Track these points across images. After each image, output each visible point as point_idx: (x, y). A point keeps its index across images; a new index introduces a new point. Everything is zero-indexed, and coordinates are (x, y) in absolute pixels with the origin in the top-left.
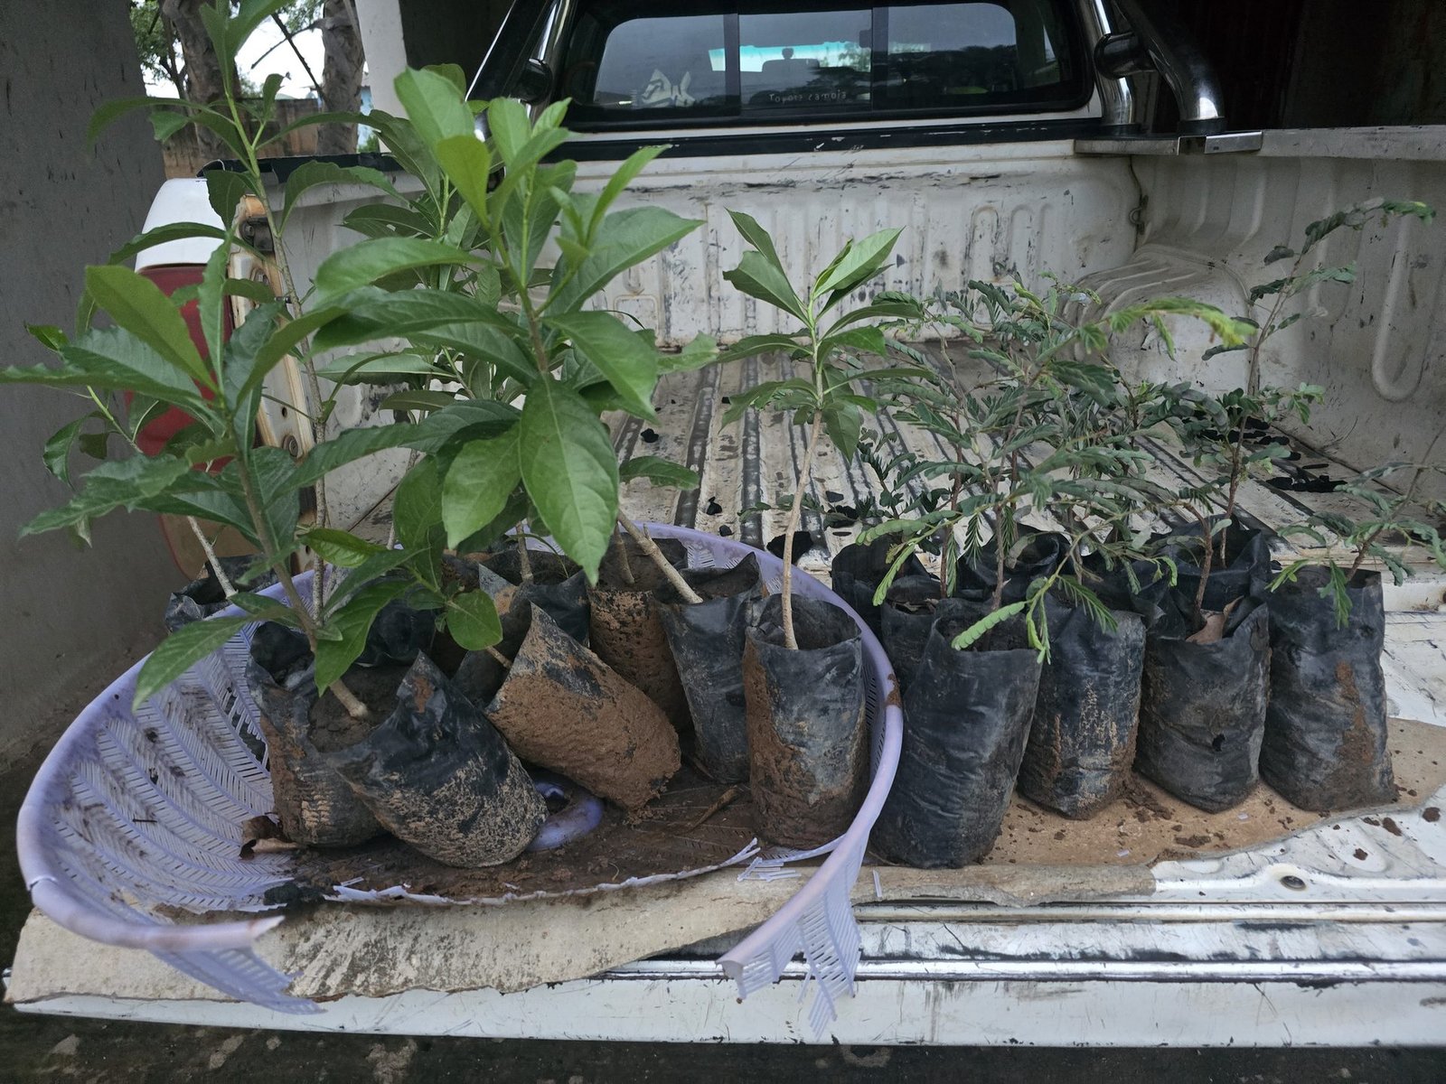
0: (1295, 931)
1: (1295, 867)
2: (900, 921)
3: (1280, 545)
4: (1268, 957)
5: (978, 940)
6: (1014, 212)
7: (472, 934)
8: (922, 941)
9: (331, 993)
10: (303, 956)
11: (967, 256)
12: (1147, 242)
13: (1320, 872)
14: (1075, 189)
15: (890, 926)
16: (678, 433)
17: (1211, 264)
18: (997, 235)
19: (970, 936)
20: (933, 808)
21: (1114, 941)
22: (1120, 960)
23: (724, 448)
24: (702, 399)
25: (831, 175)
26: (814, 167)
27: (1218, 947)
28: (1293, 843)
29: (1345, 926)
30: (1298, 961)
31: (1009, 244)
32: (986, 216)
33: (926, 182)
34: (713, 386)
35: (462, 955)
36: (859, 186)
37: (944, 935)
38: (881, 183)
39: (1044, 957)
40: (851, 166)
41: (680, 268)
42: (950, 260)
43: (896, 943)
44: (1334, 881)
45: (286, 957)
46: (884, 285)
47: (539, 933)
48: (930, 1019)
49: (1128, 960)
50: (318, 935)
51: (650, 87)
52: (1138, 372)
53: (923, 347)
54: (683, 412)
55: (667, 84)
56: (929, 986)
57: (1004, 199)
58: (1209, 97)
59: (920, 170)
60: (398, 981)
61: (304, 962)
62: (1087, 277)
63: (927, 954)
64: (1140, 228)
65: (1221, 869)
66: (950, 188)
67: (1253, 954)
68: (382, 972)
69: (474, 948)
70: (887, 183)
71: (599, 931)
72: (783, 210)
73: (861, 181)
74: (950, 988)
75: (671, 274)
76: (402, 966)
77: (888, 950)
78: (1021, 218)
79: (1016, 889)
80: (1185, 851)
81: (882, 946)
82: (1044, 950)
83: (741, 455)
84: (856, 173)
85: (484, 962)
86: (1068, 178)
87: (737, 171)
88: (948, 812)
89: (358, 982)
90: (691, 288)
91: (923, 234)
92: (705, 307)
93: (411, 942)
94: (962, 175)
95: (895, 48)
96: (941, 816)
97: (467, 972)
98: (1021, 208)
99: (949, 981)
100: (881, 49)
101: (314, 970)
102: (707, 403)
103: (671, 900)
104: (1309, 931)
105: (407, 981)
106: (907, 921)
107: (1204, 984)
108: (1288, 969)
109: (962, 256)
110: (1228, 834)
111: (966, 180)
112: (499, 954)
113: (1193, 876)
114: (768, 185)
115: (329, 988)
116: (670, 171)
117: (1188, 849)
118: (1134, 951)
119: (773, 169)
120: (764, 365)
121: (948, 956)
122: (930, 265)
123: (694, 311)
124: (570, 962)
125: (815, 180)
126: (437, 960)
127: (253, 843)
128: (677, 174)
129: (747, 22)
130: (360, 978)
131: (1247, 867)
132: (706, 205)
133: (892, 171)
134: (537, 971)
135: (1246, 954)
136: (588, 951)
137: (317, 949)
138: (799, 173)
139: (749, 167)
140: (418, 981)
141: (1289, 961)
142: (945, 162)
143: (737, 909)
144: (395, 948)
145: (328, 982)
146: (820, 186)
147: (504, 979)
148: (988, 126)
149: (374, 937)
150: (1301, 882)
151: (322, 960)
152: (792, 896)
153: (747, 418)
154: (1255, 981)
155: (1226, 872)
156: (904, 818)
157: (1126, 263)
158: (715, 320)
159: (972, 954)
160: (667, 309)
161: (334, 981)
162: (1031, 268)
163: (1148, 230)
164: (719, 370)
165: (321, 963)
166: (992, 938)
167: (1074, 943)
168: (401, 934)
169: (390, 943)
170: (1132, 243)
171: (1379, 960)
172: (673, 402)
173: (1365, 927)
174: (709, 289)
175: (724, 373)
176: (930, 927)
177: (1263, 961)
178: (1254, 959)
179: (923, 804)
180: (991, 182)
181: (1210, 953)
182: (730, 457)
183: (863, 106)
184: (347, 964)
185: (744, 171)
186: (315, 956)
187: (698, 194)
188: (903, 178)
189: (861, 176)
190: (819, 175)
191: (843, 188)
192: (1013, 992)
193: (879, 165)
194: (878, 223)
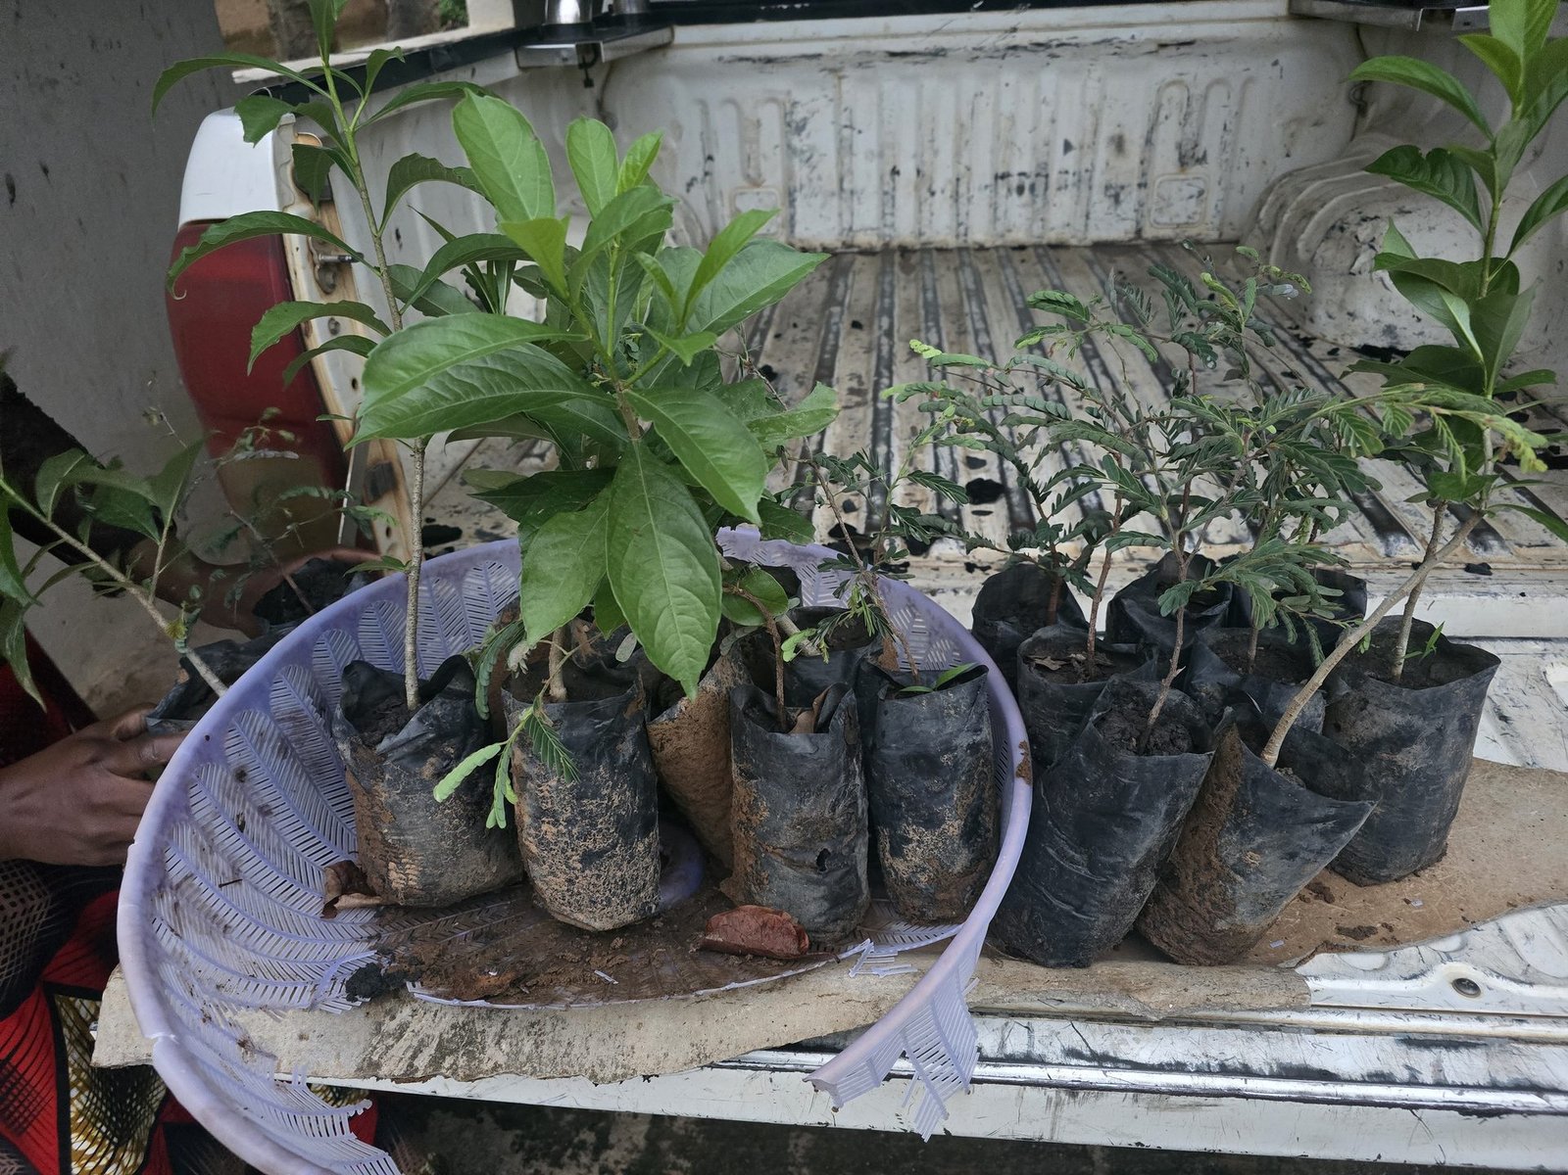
0: (1464, 1050)
1: (1471, 967)
2: (1023, 1016)
3: (1494, 543)
4: (1430, 1081)
5: (1108, 1043)
6: (1209, 87)
7: (564, 1021)
8: (1047, 1042)
9: (419, 1075)
10: (390, 1035)
11: (1148, 142)
12: (1371, 129)
13: (1499, 975)
14: (1286, 58)
15: (1012, 1022)
16: (800, 368)
18: (1187, 115)
19: (1099, 1037)
20: (1066, 907)
21: (1258, 1051)
22: (1264, 1076)
23: (852, 391)
24: (828, 323)
25: (989, 41)
26: (969, 31)
27: (1374, 1066)
28: (1473, 937)
29: (1521, 1046)
30: (1464, 1086)
31: (1200, 126)
32: (1174, 91)
33: (1104, 50)
34: (841, 304)
35: (553, 1042)
36: (1024, 55)
37: (1069, 1035)
38: (1049, 51)
39: (1179, 1068)
40: (1014, 30)
41: (808, 155)
42: (1129, 146)
43: (1017, 1044)
44: (1514, 988)
45: (372, 1035)
46: (1047, 176)
47: (633, 1023)
48: (1050, 1120)
49: (1273, 1076)
50: (404, 1014)
52: (1343, 301)
53: (1088, 253)
54: (805, 339)
56: (1052, 1092)
57: (1197, 70)
59: (1098, 35)
60: (487, 1066)
61: (390, 1041)
62: (1289, 174)
63: (1051, 1058)
64: (1362, 109)
65: (1386, 966)
66: (1133, 57)
67: (1414, 1076)
68: (470, 1055)
69: (566, 1036)
70: (1057, 51)
71: (697, 1024)
72: (930, 84)
73: (1025, 48)
74: (1074, 1095)
75: (796, 161)
76: (491, 1050)
77: (1009, 1050)
78: (1217, 96)
79: (1153, 999)
80: (1347, 944)
81: (1002, 1045)
82: (1180, 1059)
83: (871, 403)
84: (1020, 39)
85: (576, 1051)
86: (1278, 44)
87: (877, 37)
88: (1084, 913)
89: (446, 1064)
90: (820, 178)
91: (1097, 115)
92: (835, 201)
93: (500, 1026)
94: (1148, 41)
96: (1074, 917)
97: (558, 1059)
98: (1218, 82)
99: (1073, 1089)
101: (401, 1048)
102: (834, 328)
103: (774, 994)
104: (1479, 1051)
105: (496, 1067)
106: (1031, 1016)
107: (1354, 1108)
108: (1450, 1095)
109: (1142, 141)
110: (1398, 925)
111: (1153, 47)
112: (592, 1043)
113: (1352, 974)
114: (913, 54)
115: (417, 1070)
116: (798, 36)
117: (1349, 941)
118: (1280, 1065)
119: (918, 34)
120: (902, 276)
121: (1074, 1062)
122: (1104, 152)
123: (823, 206)
124: (666, 1055)
125: (970, 47)
126: (528, 1047)
127: (336, 900)
128: (805, 40)
130: (448, 1061)
131: (1416, 966)
132: (840, 78)
133: (1063, 36)
134: (632, 1063)
135: (1405, 1075)
137: (403, 1028)
138: (950, 38)
139: (893, 31)
140: (508, 1067)
141: (1454, 1086)
142: (1129, 25)
143: (845, 1008)
144: (484, 1031)
145: (416, 1063)
146: (975, 55)
147: (597, 1069)
149: (461, 1019)
150: (1475, 987)
151: (409, 1040)
152: (906, 994)
153: (880, 351)
154: (1412, 1107)
155: (1392, 971)
156: (1032, 913)
157: (1339, 156)
158: (846, 217)
159: (1101, 1060)
160: (792, 203)
161: (422, 1062)
162: (1225, 157)
163: (1371, 112)
164: (850, 281)
165: (408, 1043)
166: (1124, 1041)
167: (1214, 1053)
168: (489, 1017)
169: (479, 1026)
170: (1349, 128)
171: (1556, 1091)
172: (795, 326)
173: (1543, 1049)
174: (841, 181)
175: (856, 286)
176: (1056, 1025)
177: (1424, 1085)
178: (1413, 1082)
179: (1056, 902)
180: (1183, 49)
181: (1365, 1073)
182: (858, 404)
184: (434, 1045)
185: (885, 36)
186: (401, 1036)
187: (831, 64)
188: (1077, 45)
189: (1025, 43)
190: (975, 41)
191: (1003, 57)
192: (1141, 1104)
193: (1049, 28)
194: (1044, 101)
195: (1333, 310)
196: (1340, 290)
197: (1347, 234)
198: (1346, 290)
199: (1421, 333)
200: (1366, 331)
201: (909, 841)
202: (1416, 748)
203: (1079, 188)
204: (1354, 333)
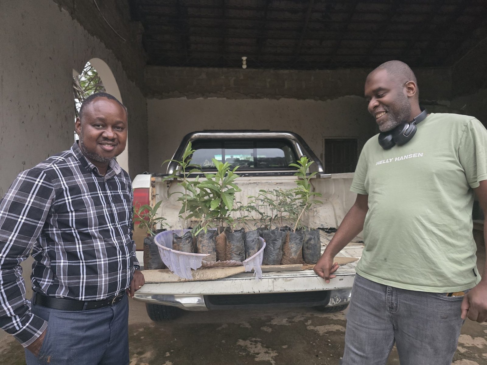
17: (326, 200)
19: (278, 274)
25: (245, 182)
26: (242, 180)
33: (266, 183)
36: (252, 184)
37: (274, 274)
40: (250, 180)
43: (267, 275)
47: (216, 272)
48: (273, 286)
51: (205, 163)
55: (209, 162)
56: (272, 279)
58: (321, 168)
59: (265, 181)
66: (272, 185)
70: (258, 184)
73: (252, 183)
74: (275, 280)
76: (197, 276)
84: (251, 182)
94: (274, 183)
95: (258, 157)
99: (275, 279)
100: (255, 157)
111: (275, 184)
112: (211, 275)
125: (242, 183)
126: (202, 276)
129: (227, 150)
133: (259, 181)
136: (224, 274)
138: (238, 181)
142: (271, 180)
148: (279, 173)
159: (278, 276)
169: (195, 274)
180: (281, 184)
183: (252, 168)
188: (262, 183)
189: (252, 182)
190: (242, 182)
191: (248, 185)
192: (284, 280)
193: (256, 180)
194: (257, 193)
195: (312, 223)
196: (313, 219)
197: (312, 210)
198: (314, 219)
199: (327, 225)
200: (318, 225)
201: (250, 253)
202: (312, 240)
203: (265, 208)
204: (316, 226)
